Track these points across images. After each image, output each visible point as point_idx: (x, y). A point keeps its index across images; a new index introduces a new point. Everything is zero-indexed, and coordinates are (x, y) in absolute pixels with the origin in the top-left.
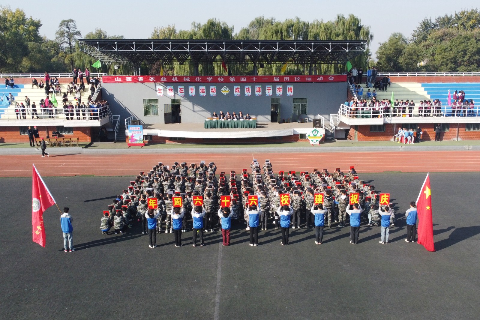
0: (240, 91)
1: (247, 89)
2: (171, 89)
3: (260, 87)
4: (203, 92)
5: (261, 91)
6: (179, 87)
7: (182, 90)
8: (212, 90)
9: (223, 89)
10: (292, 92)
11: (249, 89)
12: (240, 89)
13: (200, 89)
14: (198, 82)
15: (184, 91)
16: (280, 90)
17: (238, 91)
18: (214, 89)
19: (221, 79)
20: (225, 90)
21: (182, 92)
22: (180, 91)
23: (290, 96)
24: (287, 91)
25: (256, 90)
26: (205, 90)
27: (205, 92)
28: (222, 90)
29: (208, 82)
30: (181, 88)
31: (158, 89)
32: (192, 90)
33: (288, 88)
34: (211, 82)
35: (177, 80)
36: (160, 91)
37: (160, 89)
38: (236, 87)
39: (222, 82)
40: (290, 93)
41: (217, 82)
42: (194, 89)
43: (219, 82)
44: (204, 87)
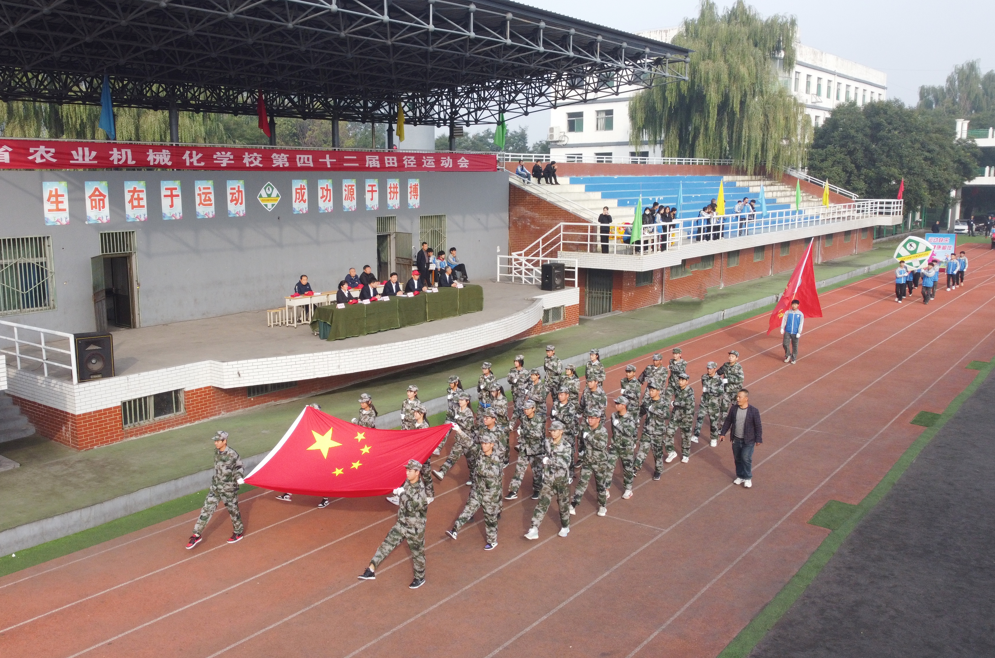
0: (306, 197)
2: (101, 194)
3: (353, 182)
4: (206, 202)
5: (355, 196)
6: (129, 186)
7: (139, 199)
8: (233, 194)
9: (263, 192)
10: (419, 197)
11: (327, 190)
12: (306, 191)
13: (197, 191)
14: (192, 167)
15: (144, 203)
16: (394, 193)
17: (303, 196)
18: (239, 191)
19: (252, 159)
20: (269, 196)
21: (139, 206)
22: (131, 201)
23: (414, 210)
24: (409, 195)
25: (344, 193)
26: (212, 197)
27: (213, 202)
28: (261, 196)
29: (218, 168)
30: (135, 191)
31: (51, 196)
32: (172, 196)
33: (411, 187)
34: (229, 167)
35: (131, 162)
36: (57, 202)
37: (57, 196)
38: (297, 184)
39: (256, 168)
40: (414, 202)
41: (244, 168)
42: (178, 192)
43: (250, 169)
44: (210, 184)
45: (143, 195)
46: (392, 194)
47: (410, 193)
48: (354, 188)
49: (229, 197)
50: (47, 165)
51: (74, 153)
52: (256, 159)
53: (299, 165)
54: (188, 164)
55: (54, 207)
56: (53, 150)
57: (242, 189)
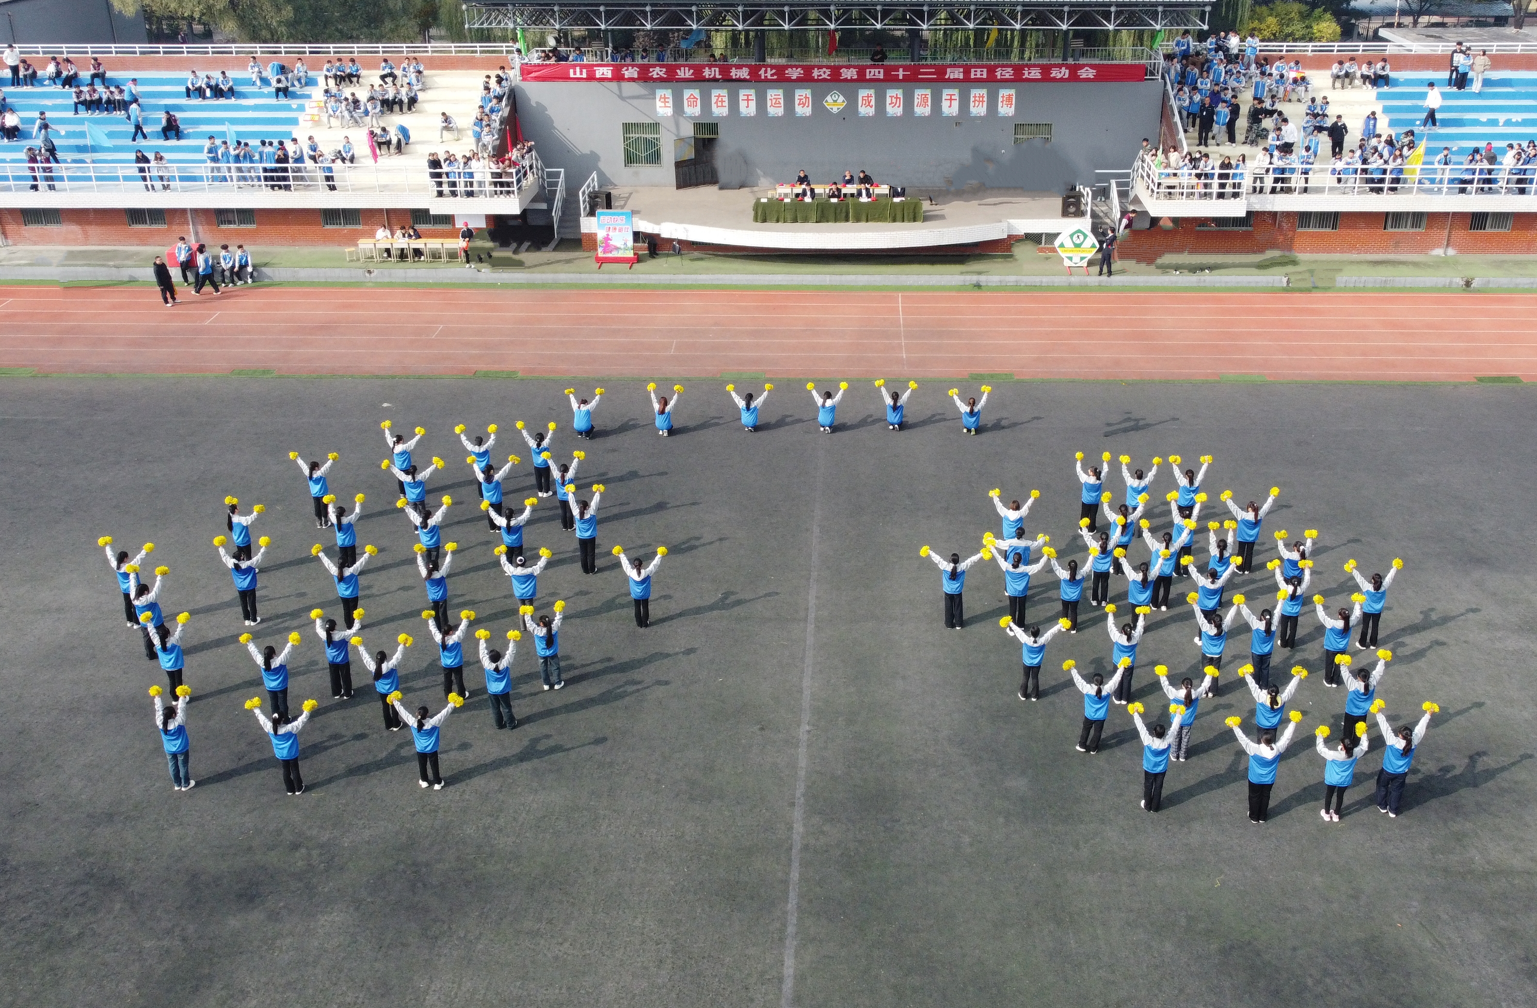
0: (873, 103)
1: (891, 97)
2: (695, 98)
3: (928, 92)
4: (776, 105)
5: (929, 103)
6: (716, 93)
7: (722, 101)
8: (800, 100)
9: (829, 98)
10: (1013, 106)
11: (897, 98)
12: (873, 99)
13: (769, 97)
14: (766, 80)
15: (726, 104)
16: (979, 101)
17: (869, 103)
18: (806, 97)
19: (822, 73)
20: (835, 101)
21: (722, 106)
22: (716, 103)
23: (1006, 119)
24: (1000, 104)
25: (916, 101)
26: (782, 101)
27: (782, 105)
28: (827, 101)
29: (789, 80)
30: (719, 96)
31: (661, 98)
32: (748, 100)
33: (1003, 97)
34: (799, 80)
35: (718, 76)
36: (665, 102)
37: (665, 98)
38: (863, 93)
39: (825, 80)
40: (1006, 110)
41: (813, 80)
42: (753, 97)
43: (818, 81)
44: (780, 92)
45: (726, 99)
46: (977, 103)
47: (1002, 102)
48: (929, 97)
49: (797, 102)
50: (661, 80)
51: (678, 71)
52: (825, 73)
53: (868, 77)
54: (763, 77)
55: (663, 105)
56: (664, 70)
57: (810, 96)
